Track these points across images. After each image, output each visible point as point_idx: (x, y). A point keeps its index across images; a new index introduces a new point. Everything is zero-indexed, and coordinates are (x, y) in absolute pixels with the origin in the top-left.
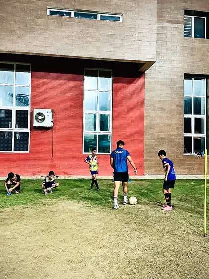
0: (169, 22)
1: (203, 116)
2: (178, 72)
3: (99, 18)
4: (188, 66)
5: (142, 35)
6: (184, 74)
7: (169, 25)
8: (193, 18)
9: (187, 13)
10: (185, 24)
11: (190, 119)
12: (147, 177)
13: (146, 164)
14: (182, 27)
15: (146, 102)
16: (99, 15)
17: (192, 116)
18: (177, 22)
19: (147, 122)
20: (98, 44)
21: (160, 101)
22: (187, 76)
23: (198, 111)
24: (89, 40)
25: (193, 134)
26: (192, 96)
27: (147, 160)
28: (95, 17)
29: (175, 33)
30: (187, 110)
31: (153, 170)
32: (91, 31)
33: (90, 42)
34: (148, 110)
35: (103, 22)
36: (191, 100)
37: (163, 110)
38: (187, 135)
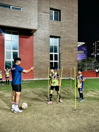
0: (43, 12)
1: (58, 54)
2: (47, 35)
4: (51, 32)
5: (31, 17)
6: (50, 36)
7: (43, 14)
8: (54, 11)
9: (51, 9)
11: (52, 55)
12: (35, 79)
13: (34, 74)
14: (49, 15)
15: (34, 47)
16: (11, 7)
17: (54, 54)
18: (47, 13)
19: (34, 55)
20: (11, 20)
21: (40, 47)
23: (56, 51)
24: (7, 17)
25: (54, 61)
26: (54, 45)
27: (35, 72)
29: (46, 17)
30: (51, 51)
31: (37, 76)
32: (8, 14)
33: (7, 19)
34: (35, 51)
35: (13, 10)
36: (53, 47)
37: (41, 50)
38: (51, 61)
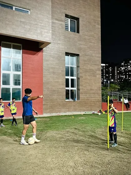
0: (57, 20)
1: (75, 78)
2: (62, 51)
3: (14, 9)
4: (67, 48)
5: (42, 25)
6: (66, 52)
8: (69, 20)
9: (67, 16)
10: (66, 22)
11: (68, 79)
12: (45, 115)
13: (44, 107)
14: (64, 23)
15: (44, 67)
16: (14, 8)
17: (70, 78)
18: (61, 21)
19: (44, 79)
20: (14, 27)
21: (52, 68)
22: (67, 54)
23: (72, 75)
24: (7, 22)
25: (70, 88)
26: (70, 66)
27: (45, 104)
28: (12, 8)
29: (60, 27)
30: (67, 74)
31: (48, 110)
32: (9, 17)
33: (8, 24)
34: (45, 73)
35: (17, 12)
36: (69, 68)
37: (54, 73)
38: (67, 88)
